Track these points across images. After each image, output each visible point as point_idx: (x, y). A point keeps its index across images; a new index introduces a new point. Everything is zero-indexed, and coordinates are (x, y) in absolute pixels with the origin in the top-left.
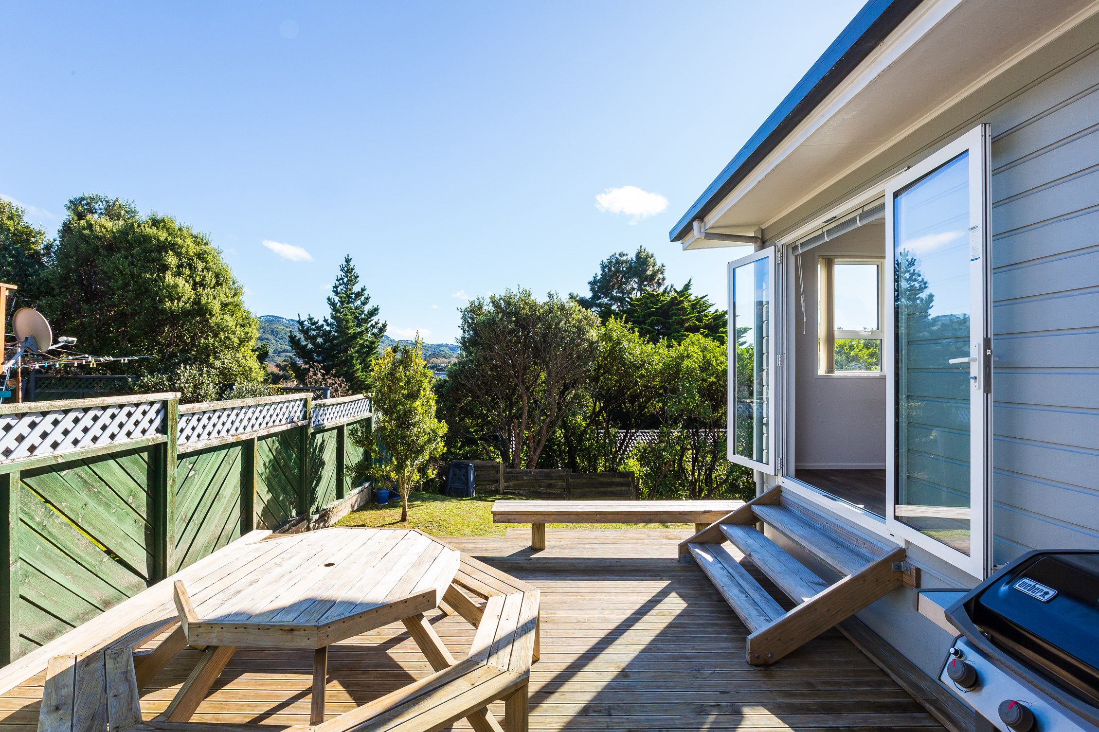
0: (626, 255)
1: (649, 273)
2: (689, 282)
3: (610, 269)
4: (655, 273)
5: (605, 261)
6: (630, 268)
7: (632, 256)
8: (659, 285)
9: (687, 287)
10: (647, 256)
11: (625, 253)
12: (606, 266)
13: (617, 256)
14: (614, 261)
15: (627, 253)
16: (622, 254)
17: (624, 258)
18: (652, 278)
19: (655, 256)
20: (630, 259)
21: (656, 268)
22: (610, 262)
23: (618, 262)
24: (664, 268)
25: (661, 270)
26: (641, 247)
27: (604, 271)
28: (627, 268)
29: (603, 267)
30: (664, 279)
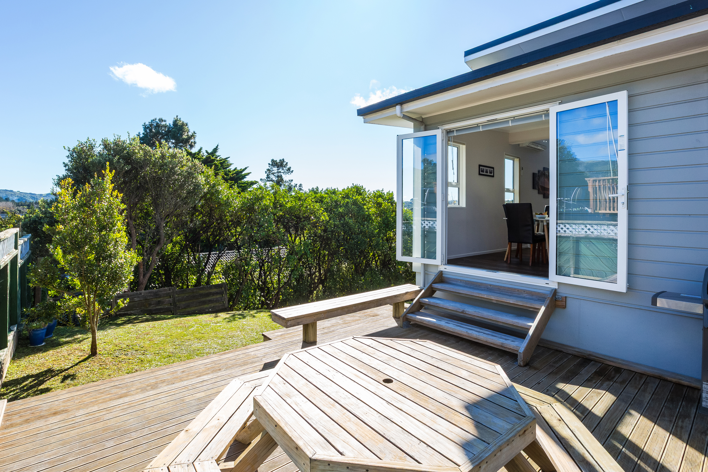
0: (165, 121)
1: (185, 137)
2: (217, 147)
3: (151, 130)
4: (189, 138)
5: (147, 123)
6: (169, 131)
7: (169, 122)
8: (191, 146)
9: (215, 150)
10: (183, 124)
11: (164, 119)
12: (148, 128)
13: (157, 120)
14: (155, 124)
15: (166, 119)
16: (161, 120)
17: (163, 123)
18: (186, 141)
19: (189, 124)
20: (168, 124)
21: (190, 134)
22: (151, 125)
23: (158, 126)
24: (195, 135)
25: (193, 136)
26: (177, 116)
27: (146, 131)
28: (165, 131)
29: (145, 128)
30: (195, 143)
